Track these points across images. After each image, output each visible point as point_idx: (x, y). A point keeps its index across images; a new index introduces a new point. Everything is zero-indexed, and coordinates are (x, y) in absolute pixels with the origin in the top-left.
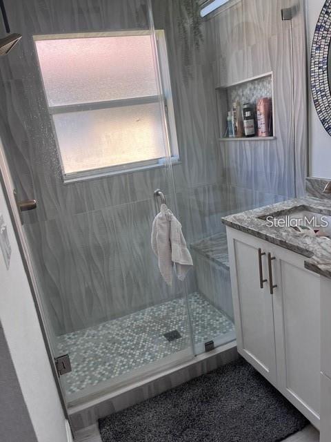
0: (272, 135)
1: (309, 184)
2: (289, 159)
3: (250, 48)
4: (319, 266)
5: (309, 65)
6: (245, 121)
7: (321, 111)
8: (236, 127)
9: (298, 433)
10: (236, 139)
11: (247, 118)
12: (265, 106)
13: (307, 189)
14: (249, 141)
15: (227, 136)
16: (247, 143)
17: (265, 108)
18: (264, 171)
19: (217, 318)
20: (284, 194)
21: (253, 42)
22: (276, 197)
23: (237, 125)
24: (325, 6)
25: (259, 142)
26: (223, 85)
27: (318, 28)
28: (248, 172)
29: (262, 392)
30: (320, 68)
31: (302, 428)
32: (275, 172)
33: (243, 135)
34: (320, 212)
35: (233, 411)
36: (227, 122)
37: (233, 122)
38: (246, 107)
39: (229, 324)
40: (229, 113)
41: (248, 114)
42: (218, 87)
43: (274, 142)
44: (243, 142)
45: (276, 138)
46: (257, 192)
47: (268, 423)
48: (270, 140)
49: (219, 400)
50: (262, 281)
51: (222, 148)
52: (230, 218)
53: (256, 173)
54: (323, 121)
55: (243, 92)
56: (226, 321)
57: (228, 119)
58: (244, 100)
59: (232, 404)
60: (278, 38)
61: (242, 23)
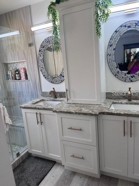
0: (28, 79)
1: (42, 93)
2: (34, 86)
3: (16, 52)
4: (57, 111)
5: (38, 61)
6: (16, 75)
7: (43, 73)
8: (12, 77)
9: (54, 166)
10: (13, 81)
11: (17, 74)
12: (24, 70)
13: (42, 95)
14: (19, 81)
15: (8, 80)
16: (18, 82)
17: (24, 71)
18: (26, 91)
19: (14, 148)
20: (34, 98)
21: (17, 50)
22: (31, 99)
23: (13, 76)
24: (41, 45)
25: (23, 82)
26: (6, 62)
27: (40, 51)
28: (19, 92)
29: (40, 161)
30: (41, 61)
31: (54, 164)
32: (30, 91)
33: (16, 79)
34: (48, 100)
35: (33, 170)
36: (8, 75)
37: (10, 75)
38: (16, 70)
39: (19, 148)
40: (8, 72)
41: (17, 72)
42: (3, 62)
43: (29, 82)
44: (16, 82)
45: (29, 80)
46: (24, 98)
47: (45, 168)
48: (27, 81)
49: (27, 169)
50: (38, 122)
51: (7, 84)
52: (23, 106)
53: (22, 92)
54: (44, 76)
55: (13, 65)
56: (18, 147)
57: (8, 74)
58: (14, 68)
59: (32, 169)
60: (27, 51)
61: (13, 44)
